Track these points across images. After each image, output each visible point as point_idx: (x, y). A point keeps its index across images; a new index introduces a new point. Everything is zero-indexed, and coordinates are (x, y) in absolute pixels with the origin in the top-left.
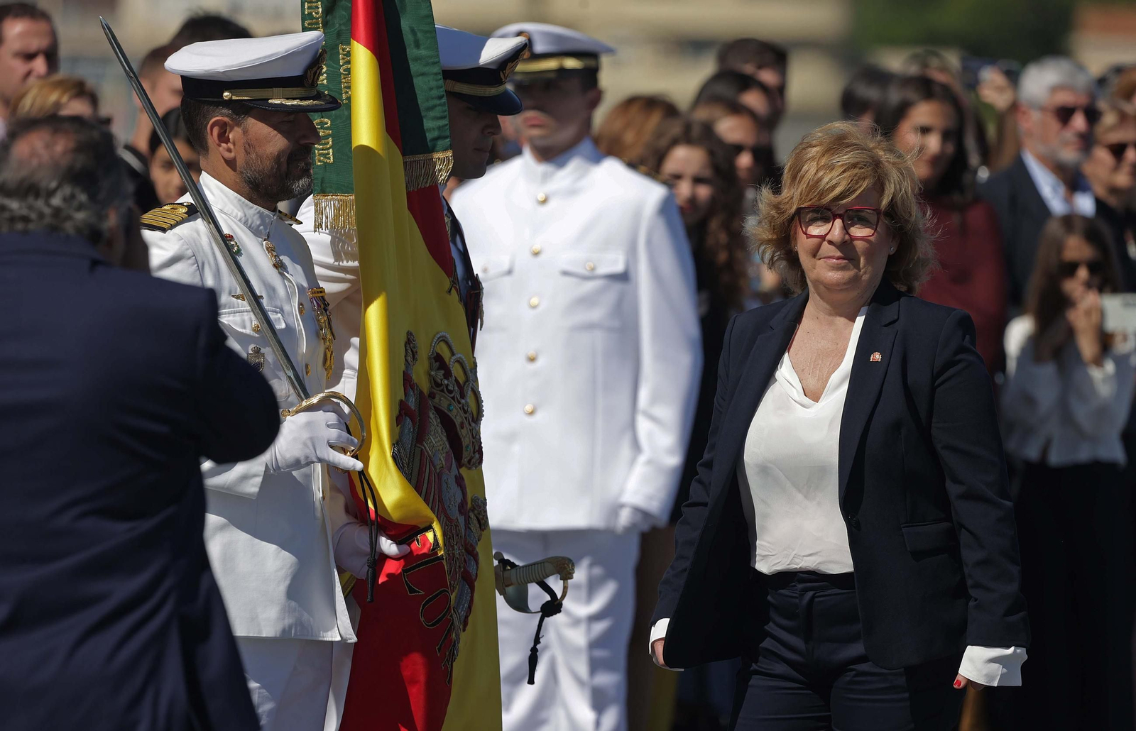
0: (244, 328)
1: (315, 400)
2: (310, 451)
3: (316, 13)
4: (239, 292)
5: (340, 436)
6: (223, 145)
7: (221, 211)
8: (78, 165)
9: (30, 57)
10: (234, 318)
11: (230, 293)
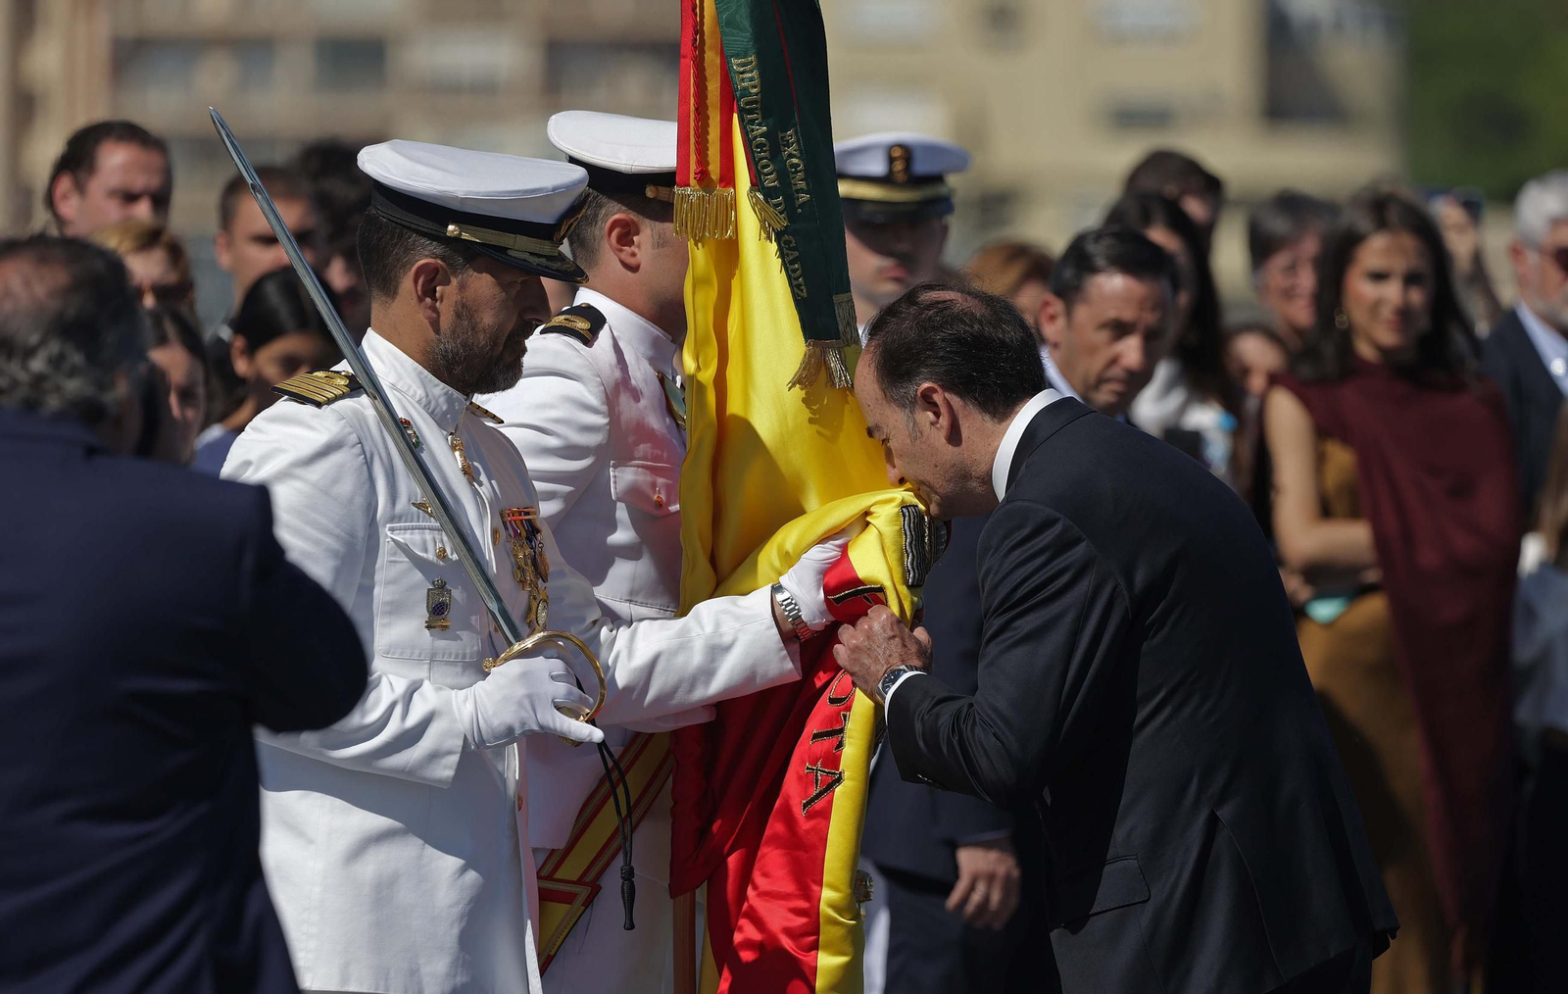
1: (529, 643)
2: (527, 714)
6: (427, 300)
8: (71, 312)
9: (130, 198)
10: (413, 536)
11: (409, 500)
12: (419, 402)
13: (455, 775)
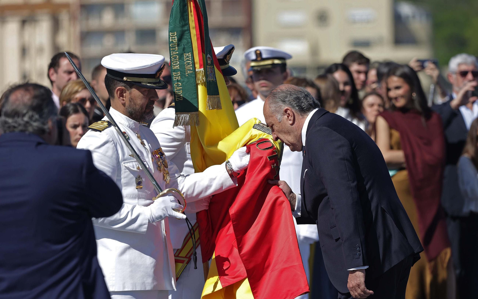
0: (134, 168)
2: (165, 212)
3: (175, 41)
4: (131, 153)
5: (176, 205)
6: (121, 98)
7: (120, 123)
8: (35, 104)
9: (70, 73)
10: (130, 164)
11: (128, 154)
12: (127, 126)
13: (147, 230)
